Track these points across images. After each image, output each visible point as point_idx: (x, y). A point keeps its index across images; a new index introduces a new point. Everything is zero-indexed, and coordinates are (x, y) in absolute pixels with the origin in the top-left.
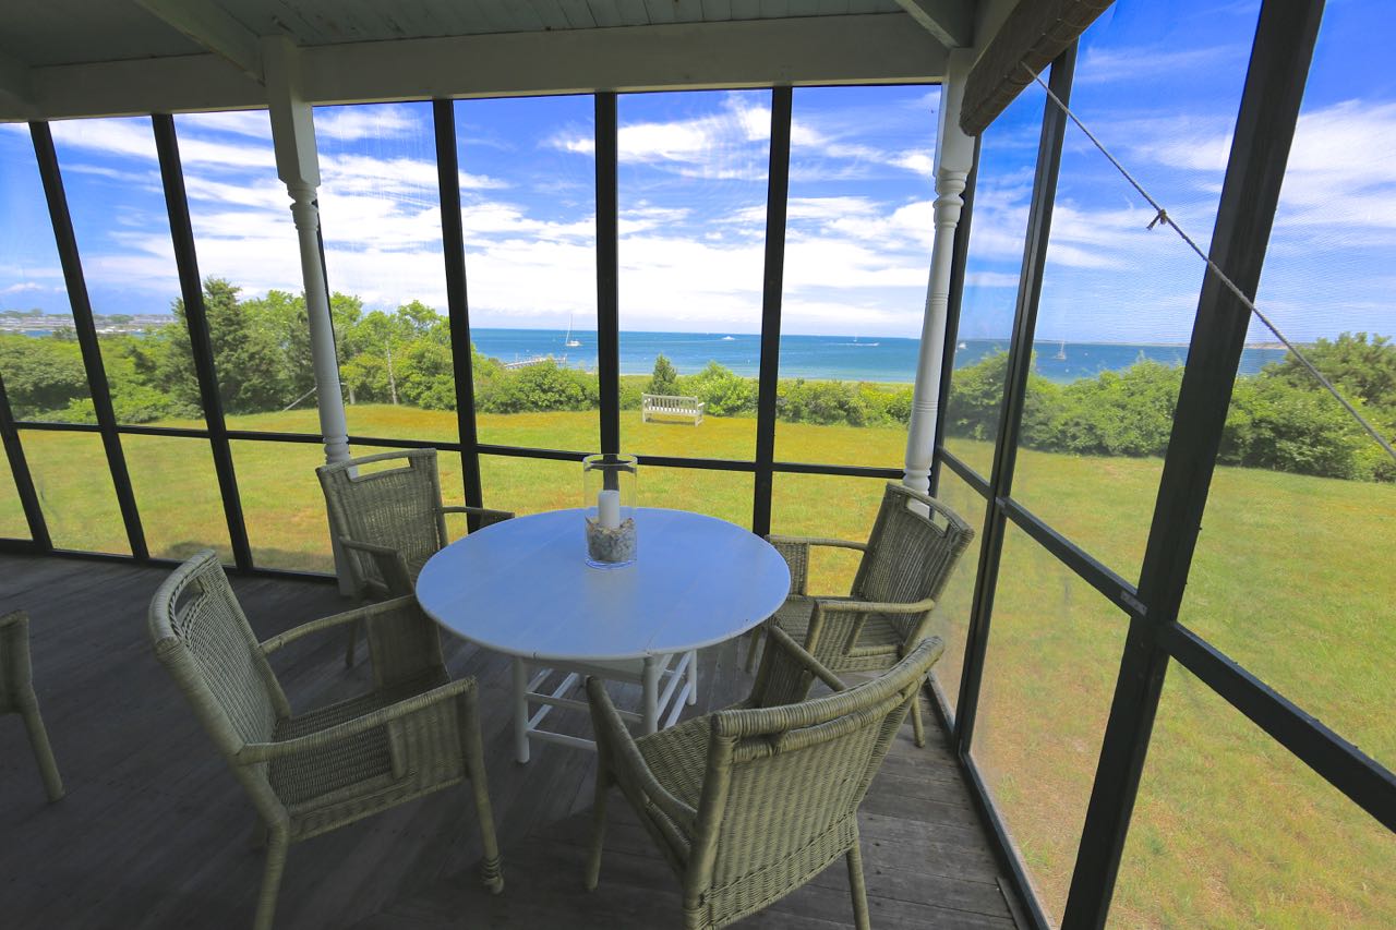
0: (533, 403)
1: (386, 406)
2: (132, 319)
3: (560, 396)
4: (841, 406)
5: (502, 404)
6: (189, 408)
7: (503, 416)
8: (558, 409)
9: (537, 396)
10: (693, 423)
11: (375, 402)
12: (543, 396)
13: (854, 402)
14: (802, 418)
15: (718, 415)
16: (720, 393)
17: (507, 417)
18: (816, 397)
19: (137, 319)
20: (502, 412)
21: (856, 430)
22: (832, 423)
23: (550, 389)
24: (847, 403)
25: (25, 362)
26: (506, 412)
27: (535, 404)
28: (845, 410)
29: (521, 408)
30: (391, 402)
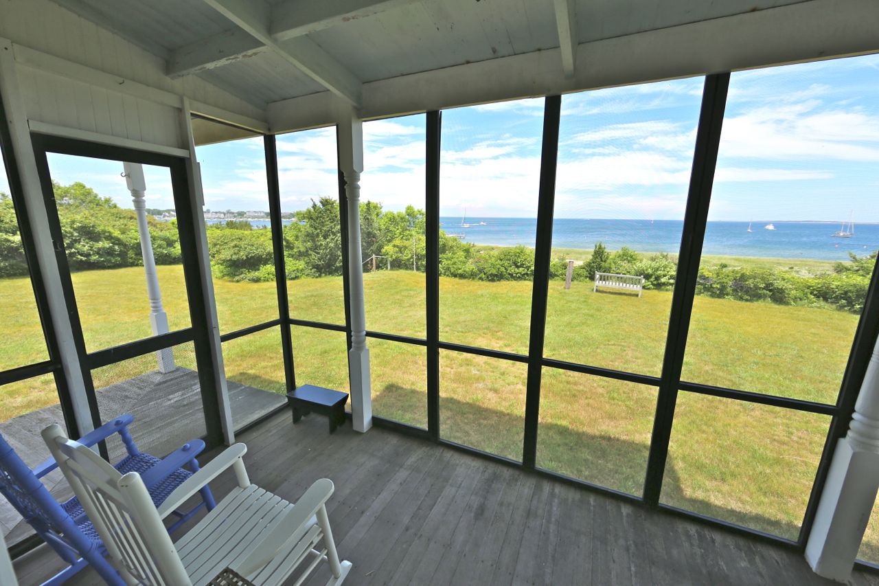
0: (509, 274)
1: (409, 272)
2: (245, 213)
3: (528, 270)
4: (768, 287)
5: (491, 275)
6: (313, 271)
7: (491, 283)
8: (525, 280)
9: (513, 270)
10: (637, 295)
11: (401, 268)
12: (517, 270)
13: (779, 284)
14: (727, 294)
15: (649, 289)
16: (650, 271)
17: (495, 284)
18: (743, 277)
19: (247, 214)
20: (489, 280)
21: (782, 307)
22: (757, 300)
23: (522, 266)
24: (772, 284)
25: (242, 244)
26: (493, 280)
27: (511, 275)
28: (770, 291)
29: (502, 278)
30: (412, 269)
